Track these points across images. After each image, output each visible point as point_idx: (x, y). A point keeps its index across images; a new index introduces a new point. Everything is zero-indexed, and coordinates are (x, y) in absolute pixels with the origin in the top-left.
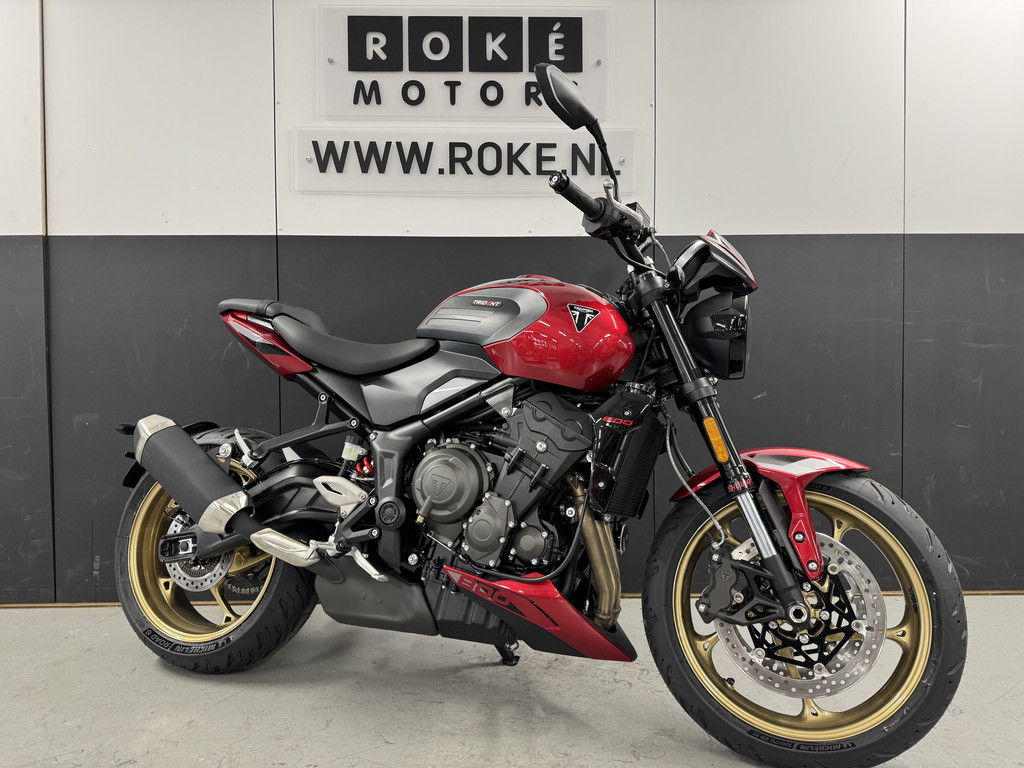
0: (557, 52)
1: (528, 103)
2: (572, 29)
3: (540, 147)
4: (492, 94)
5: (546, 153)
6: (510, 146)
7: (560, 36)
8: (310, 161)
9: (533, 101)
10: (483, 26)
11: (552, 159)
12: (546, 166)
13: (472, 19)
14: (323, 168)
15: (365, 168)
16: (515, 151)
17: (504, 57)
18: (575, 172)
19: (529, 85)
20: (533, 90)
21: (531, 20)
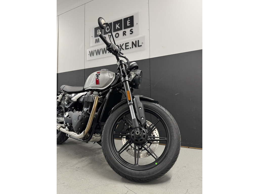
0: (129, 24)
1: (123, 35)
2: (132, 18)
3: (126, 44)
4: (117, 35)
5: (127, 45)
6: (120, 45)
7: (129, 20)
8: (89, 55)
9: (124, 35)
10: (115, 23)
11: (128, 46)
12: (127, 47)
13: (113, 22)
14: (91, 56)
15: (97, 55)
16: (121, 45)
17: (119, 28)
18: (132, 47)
19: (123, 32)
20: (124, 33)
21: (124, 19)
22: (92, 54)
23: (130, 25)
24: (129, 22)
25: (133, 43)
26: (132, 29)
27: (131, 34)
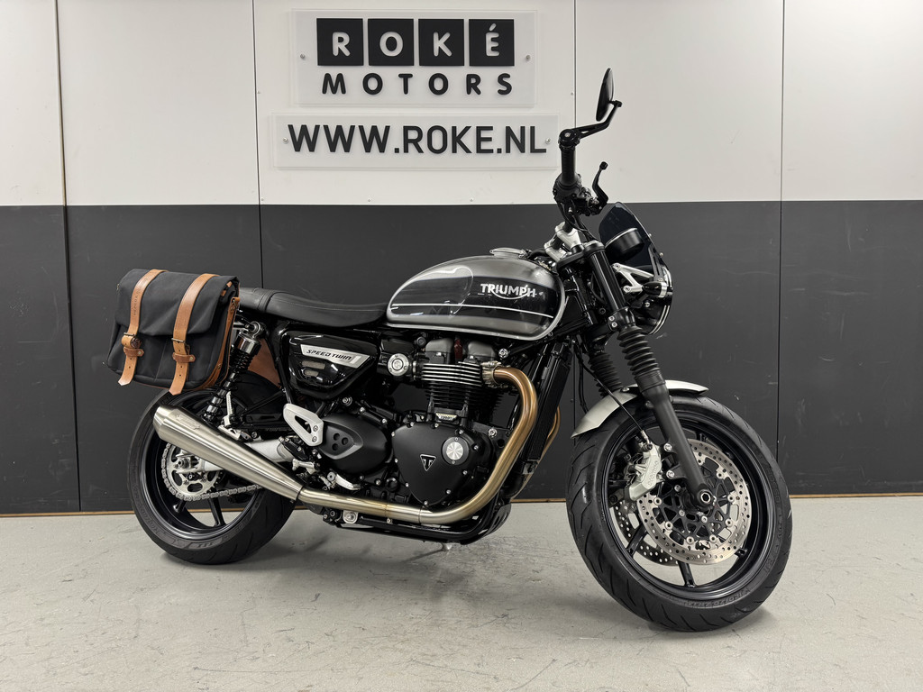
0: (493, 49)
1: (469, 92)
2: (505, 29)
3: (479, 129)
4: (438, 85)
5: (484, 134)
6: (454, 129)
7: (496, 35)
8: (286, 142)
9: (473, 91)
10: (430, 27)
11: (489, 139)
12: (484, 146)
13: (421, 21)
14: (297, 147)
15: (333, 148)
17: (449, 53)
18: (508, 151)
19: (469, 77)
20: (473, 81)
21: (471, 21)
22: (303, 139)
23: (496, 54)
24: (493, 40)
25: (509, 132)
26: (508, 76)
27: (501, 92)
